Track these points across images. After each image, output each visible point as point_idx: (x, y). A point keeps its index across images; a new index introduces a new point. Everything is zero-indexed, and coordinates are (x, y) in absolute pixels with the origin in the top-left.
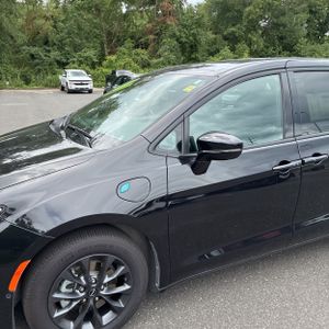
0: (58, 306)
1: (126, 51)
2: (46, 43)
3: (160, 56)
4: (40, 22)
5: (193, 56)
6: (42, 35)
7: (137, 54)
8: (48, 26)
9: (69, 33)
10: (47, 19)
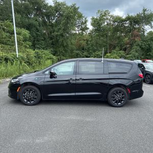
0: (24, 96)
1: (115, 52)
2: (83, 49)
3: (130, 54)
4: (82, 42)
5: (148, 54)
6: (82, 46)
7: (120, 53)
8: (84, 43)
9: (92, 45)
10: (84, 40)
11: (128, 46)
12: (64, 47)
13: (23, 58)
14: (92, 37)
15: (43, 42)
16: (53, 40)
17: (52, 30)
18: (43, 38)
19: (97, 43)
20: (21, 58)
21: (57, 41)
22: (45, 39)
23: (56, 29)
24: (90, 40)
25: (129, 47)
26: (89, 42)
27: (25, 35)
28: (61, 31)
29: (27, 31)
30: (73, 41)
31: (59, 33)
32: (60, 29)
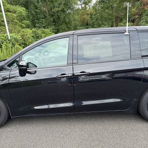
2: (87, 25)
4: (85, 16)
6: (85, 21)
8: (88, 18)
9: (97, 20)
10: (88, 15)
11: (137, 16)
12: (66, 24)
13: (16, 40)
14: (96, 10)
15: (43, 20)
16: (54, 17)
17: (52, 6)
18: (43, 16)
19: (102, 17)
20: (13, 40)
21: (59, 18)
22: (45, 17)
23: (56, 4)
24: (94, 13)
25: (138, 18)
26: (93, 16)
27: (21, 12)
28: (62, 7)
29: (23, 8)
30: (76, 17)
31: (59, 9)
32: (60, 4)
